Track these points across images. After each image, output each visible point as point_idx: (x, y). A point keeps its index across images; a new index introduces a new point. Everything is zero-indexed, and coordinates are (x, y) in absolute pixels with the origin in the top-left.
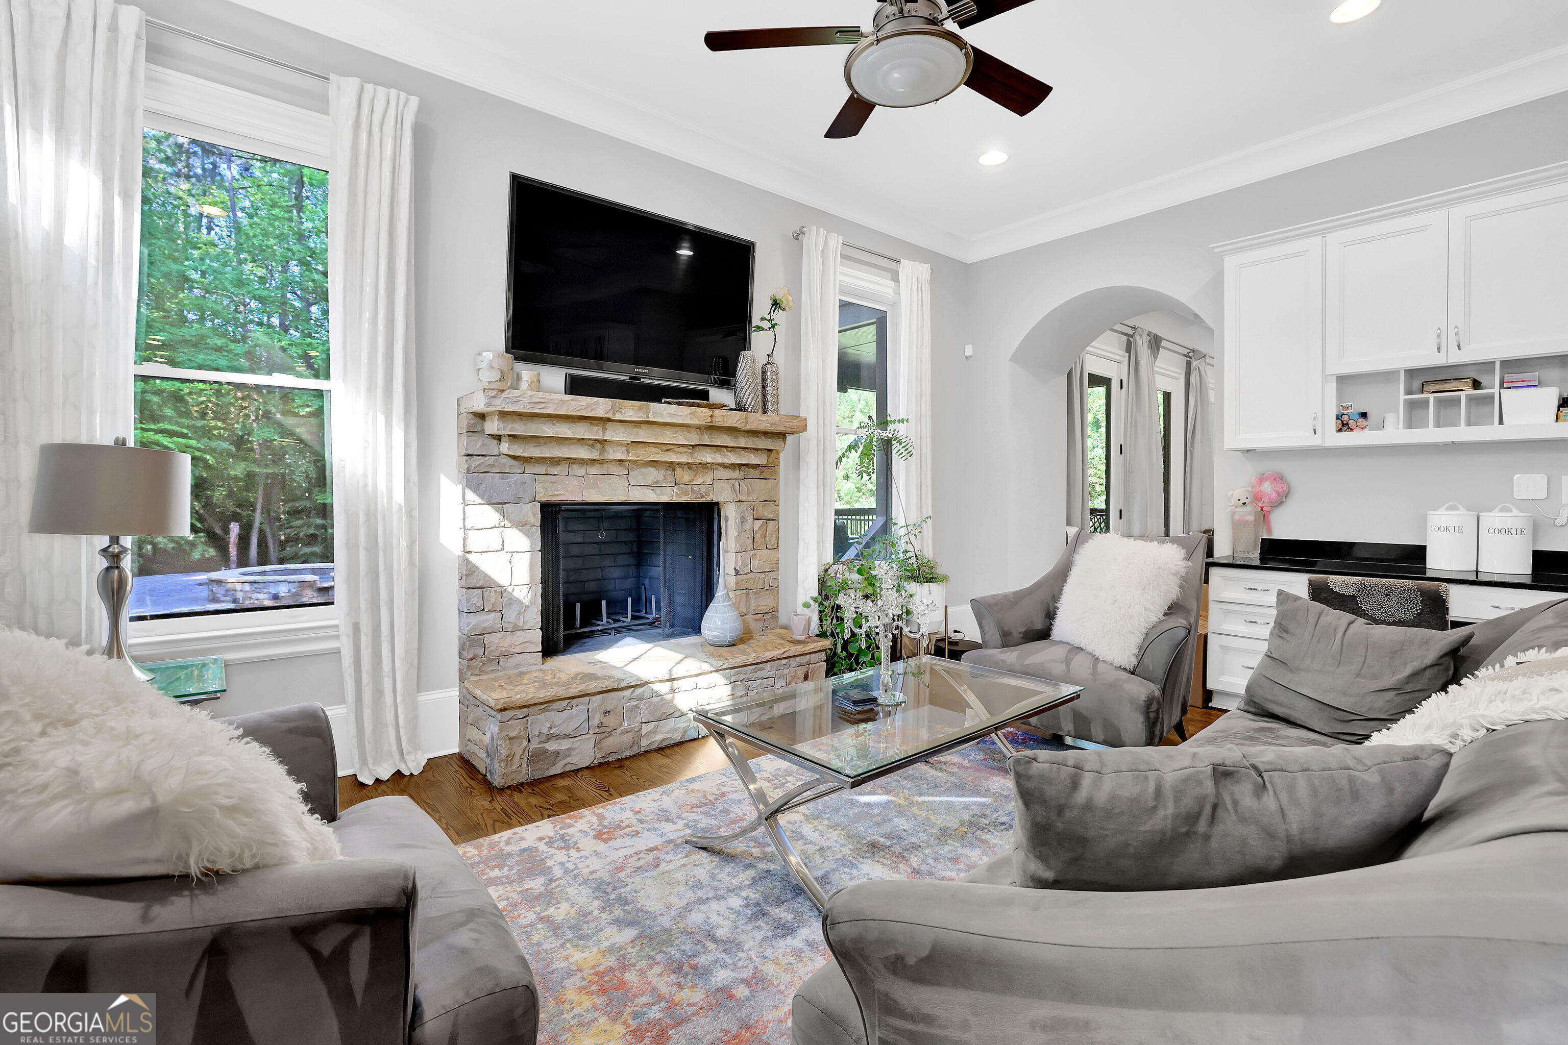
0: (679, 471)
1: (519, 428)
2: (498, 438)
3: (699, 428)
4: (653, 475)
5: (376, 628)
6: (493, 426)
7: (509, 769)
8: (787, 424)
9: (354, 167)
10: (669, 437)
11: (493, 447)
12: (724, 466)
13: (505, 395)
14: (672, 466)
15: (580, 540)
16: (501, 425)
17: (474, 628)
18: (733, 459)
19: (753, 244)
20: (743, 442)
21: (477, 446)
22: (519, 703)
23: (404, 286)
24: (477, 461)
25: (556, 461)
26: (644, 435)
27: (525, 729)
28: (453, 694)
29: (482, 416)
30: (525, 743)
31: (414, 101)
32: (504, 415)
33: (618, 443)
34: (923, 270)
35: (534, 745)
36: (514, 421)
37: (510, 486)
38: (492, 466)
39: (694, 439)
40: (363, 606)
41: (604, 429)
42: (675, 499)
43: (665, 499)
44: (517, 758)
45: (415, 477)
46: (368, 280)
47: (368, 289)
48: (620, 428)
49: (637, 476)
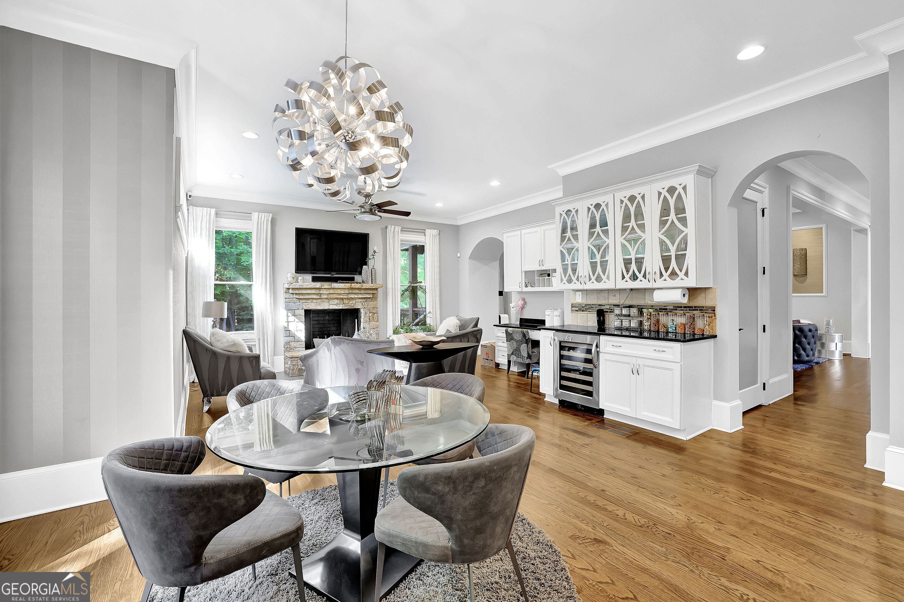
0: (344, 300)
1: (297, 292)
2: (293, 294)
3: (348, 289)
4: (336, 301)
5: (264, 340)
6: (291, 291)
7: (293, 372)
8: (376, 286)
9: (257, 232)
10: (339, 291)
11: (292, 296)
12: (359, 298)
13: (292, 284)
14: (342, 299)
15: (323, 319)
16: (292, 291)
17: (287, 340)
18: (361, 296)
19: (369, 234)
20: (362, 292)
21: (288, 296)
22: (295, 357)
23: (269, 259)
24: (287, 299)
25: (309, 299)
26: (331, 291)
27: (297, 363)
28: (283, 357)
29: (289, 289)
30: (297, 366)
31: (271, 215)
32: (293, 289)
33: (325, 294)
34: (435, 232)
35: (299, 367)
36: (295, 290)
37: (296, 306)
38: (291, 301)
39: (347, 292)
40: (261, 334)
41: (320, 291)
42: (344, 308)
43: (340, 308)
44: (295, 370)
45: (273, 304)
46: (261, 259)
47: (261, 261)
48: (324, 290)
49: (331, 302)
